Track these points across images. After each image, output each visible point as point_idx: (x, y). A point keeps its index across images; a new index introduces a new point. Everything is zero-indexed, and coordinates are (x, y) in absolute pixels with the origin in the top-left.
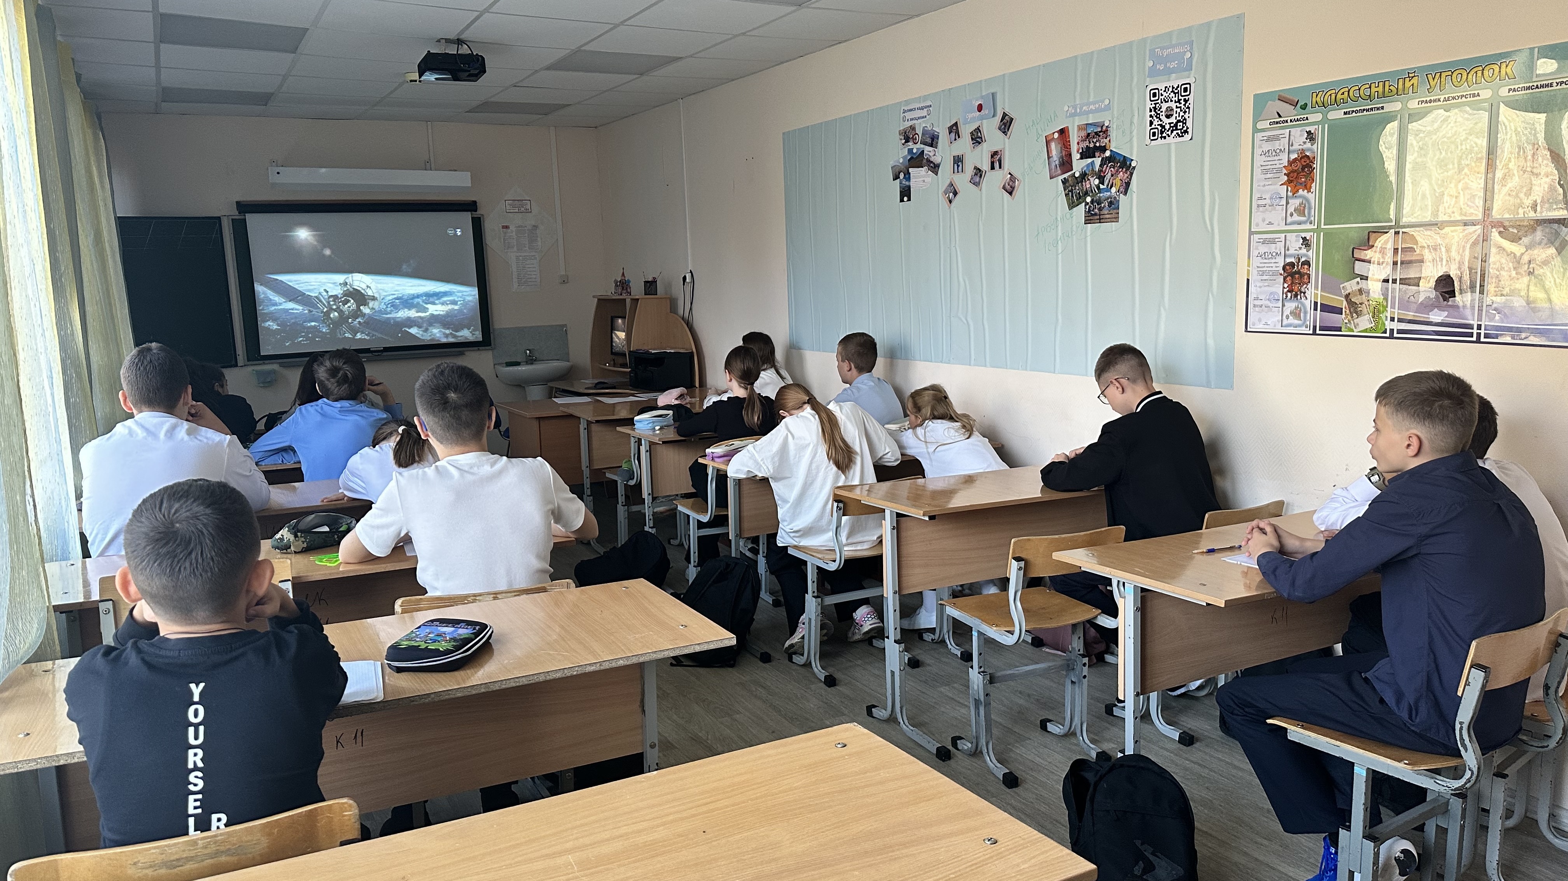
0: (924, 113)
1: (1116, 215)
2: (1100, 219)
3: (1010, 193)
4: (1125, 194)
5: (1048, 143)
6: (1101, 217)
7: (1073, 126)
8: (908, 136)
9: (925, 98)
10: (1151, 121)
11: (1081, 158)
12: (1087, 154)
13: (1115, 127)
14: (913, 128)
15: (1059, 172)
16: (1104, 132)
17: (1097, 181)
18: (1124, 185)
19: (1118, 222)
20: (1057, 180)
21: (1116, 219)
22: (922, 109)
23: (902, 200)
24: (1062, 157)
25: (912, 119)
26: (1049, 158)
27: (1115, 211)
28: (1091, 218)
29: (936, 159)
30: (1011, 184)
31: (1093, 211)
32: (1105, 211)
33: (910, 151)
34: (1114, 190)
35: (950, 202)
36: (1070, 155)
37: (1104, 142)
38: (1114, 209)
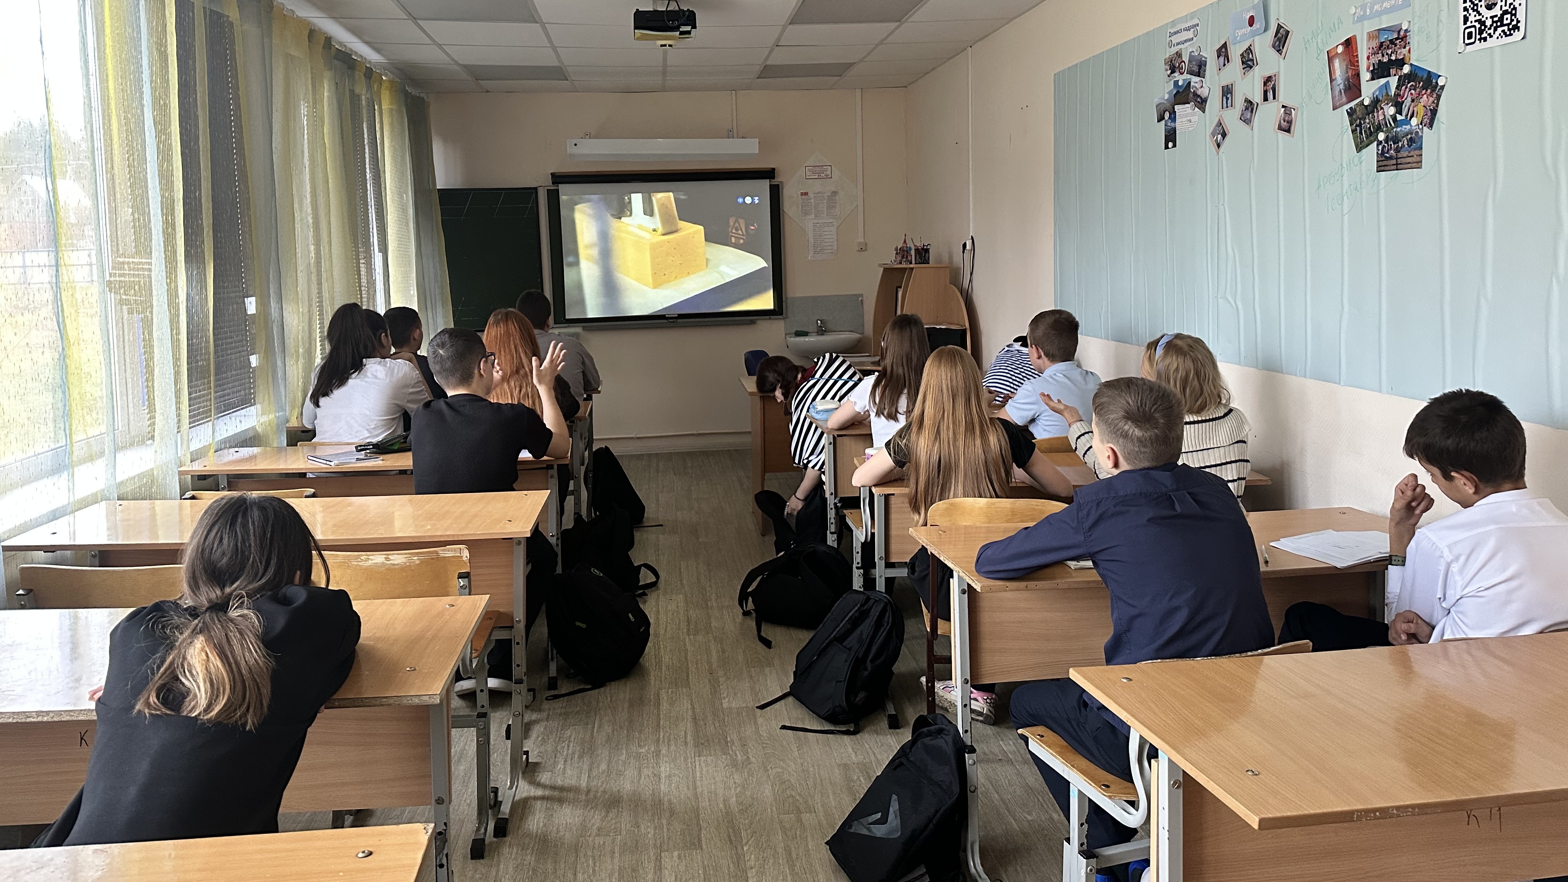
0: (1190, 34)
1: (1418, 159)
2: (1397, 164)
3: (1288, 131)
4: (1431, 126)
5: (1330, 60)
6: (1399, 161)
7: (1362, 32)
8: (1173, 67)
9: (1193, 15)
10: (1465, 16)
11: (1373, 79)
12: (1380, 71)
13: (1416, 30)
14: (1179, 54)
15: (1344, 99)
16: (1402, 39)
17: (1392, 110)
18: (1429, 114)
19: (1420, 167)
20: (1343, 110)
21: (1418, 164)
22: (1188, 29)
23: (1167, 147)
24: (1348, 79)
25: (1178, 44)
26: (1332, 80)
27: (1417, 152)
28: (1385, 163)
29: (1203, 92)
30: (1286, 119)
31: (1387, 152)
32: (1403, 153)
33: (1176, 83)
34: (1414, 121)
35: (1219, 146)
36: (1358, 75)
37: (1402, 53)
38: (1415, 149)
